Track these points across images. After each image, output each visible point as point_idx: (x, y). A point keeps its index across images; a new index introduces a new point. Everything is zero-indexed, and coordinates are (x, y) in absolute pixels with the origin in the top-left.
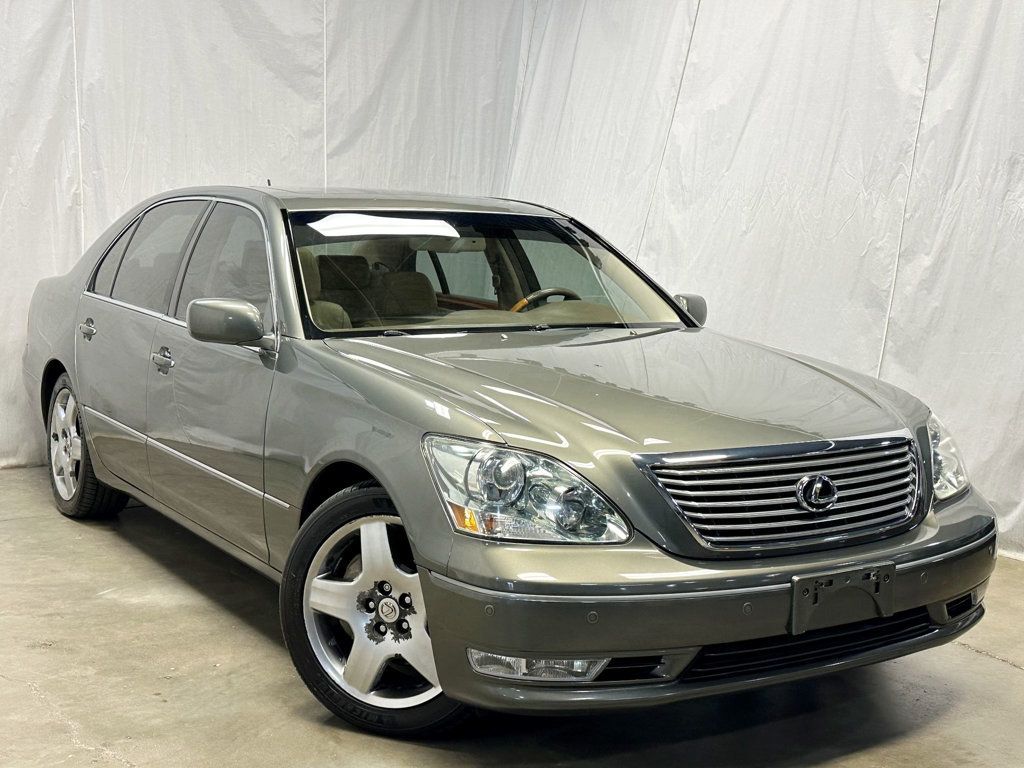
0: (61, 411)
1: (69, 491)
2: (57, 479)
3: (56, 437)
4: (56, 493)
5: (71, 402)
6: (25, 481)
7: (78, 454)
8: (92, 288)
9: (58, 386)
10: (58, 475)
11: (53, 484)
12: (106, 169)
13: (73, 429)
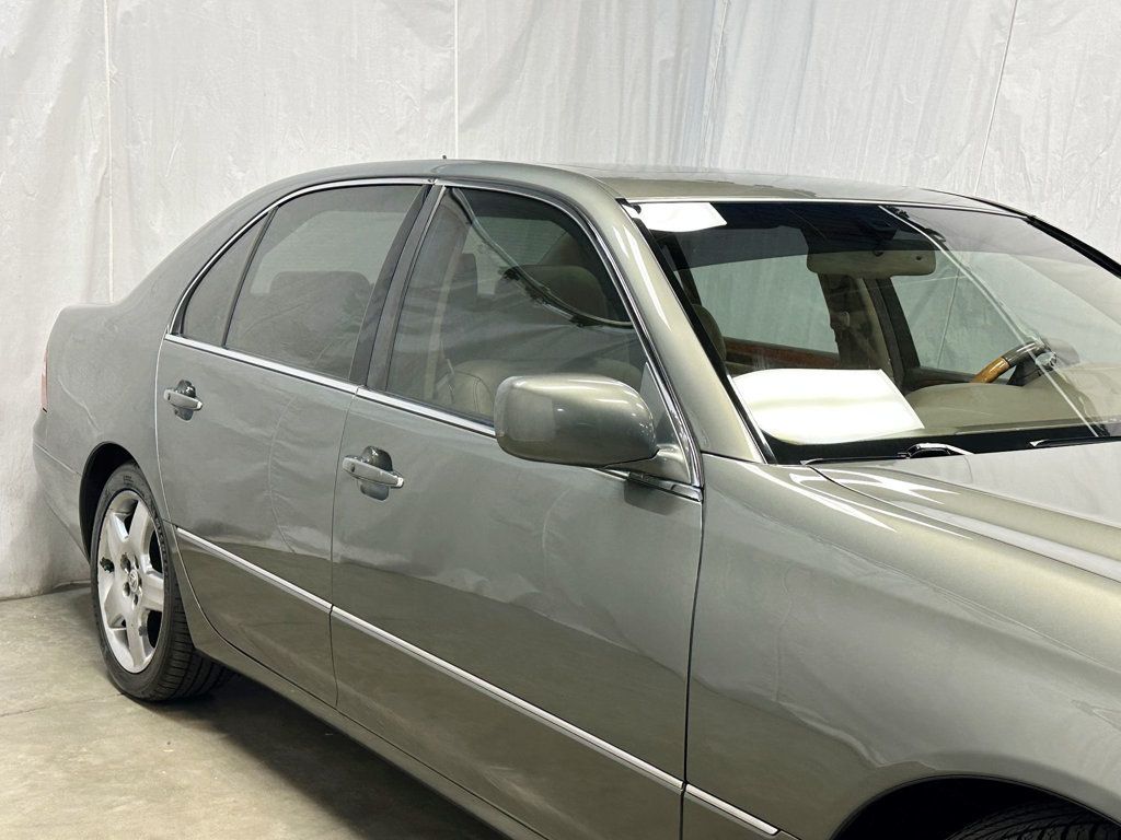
0: (121, 526)
1: (137, 659)
2: (112, 634)
3: (110, 567)
4: (110, 657)
5: (142, 515)
6: (40, 620)
7: (158, 602)
8: (179, 328)
9: (113, 483)
10: (112, 626)
11: (104, 642)
12: (145, 143)
13: (145, 560)
